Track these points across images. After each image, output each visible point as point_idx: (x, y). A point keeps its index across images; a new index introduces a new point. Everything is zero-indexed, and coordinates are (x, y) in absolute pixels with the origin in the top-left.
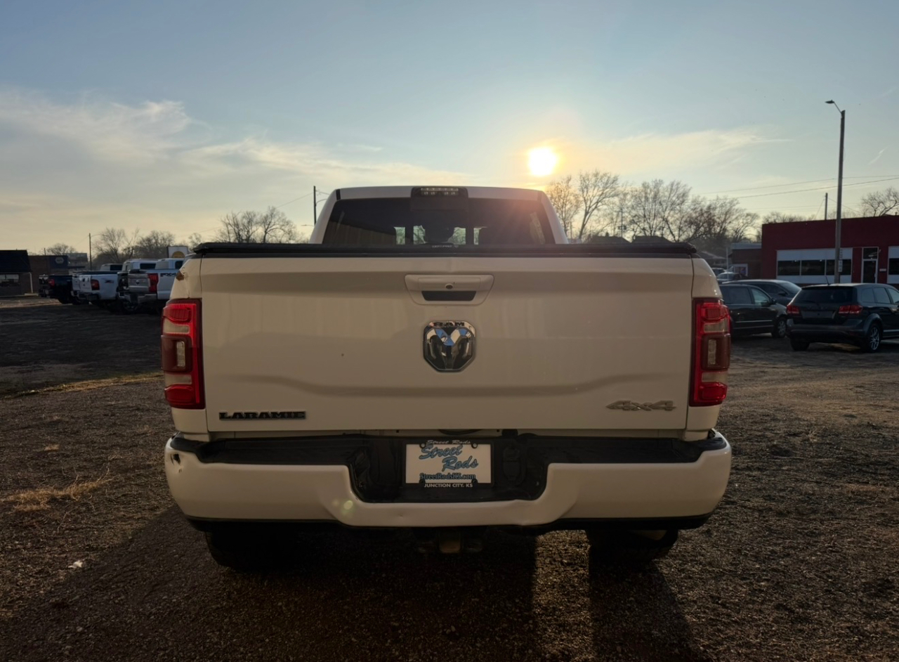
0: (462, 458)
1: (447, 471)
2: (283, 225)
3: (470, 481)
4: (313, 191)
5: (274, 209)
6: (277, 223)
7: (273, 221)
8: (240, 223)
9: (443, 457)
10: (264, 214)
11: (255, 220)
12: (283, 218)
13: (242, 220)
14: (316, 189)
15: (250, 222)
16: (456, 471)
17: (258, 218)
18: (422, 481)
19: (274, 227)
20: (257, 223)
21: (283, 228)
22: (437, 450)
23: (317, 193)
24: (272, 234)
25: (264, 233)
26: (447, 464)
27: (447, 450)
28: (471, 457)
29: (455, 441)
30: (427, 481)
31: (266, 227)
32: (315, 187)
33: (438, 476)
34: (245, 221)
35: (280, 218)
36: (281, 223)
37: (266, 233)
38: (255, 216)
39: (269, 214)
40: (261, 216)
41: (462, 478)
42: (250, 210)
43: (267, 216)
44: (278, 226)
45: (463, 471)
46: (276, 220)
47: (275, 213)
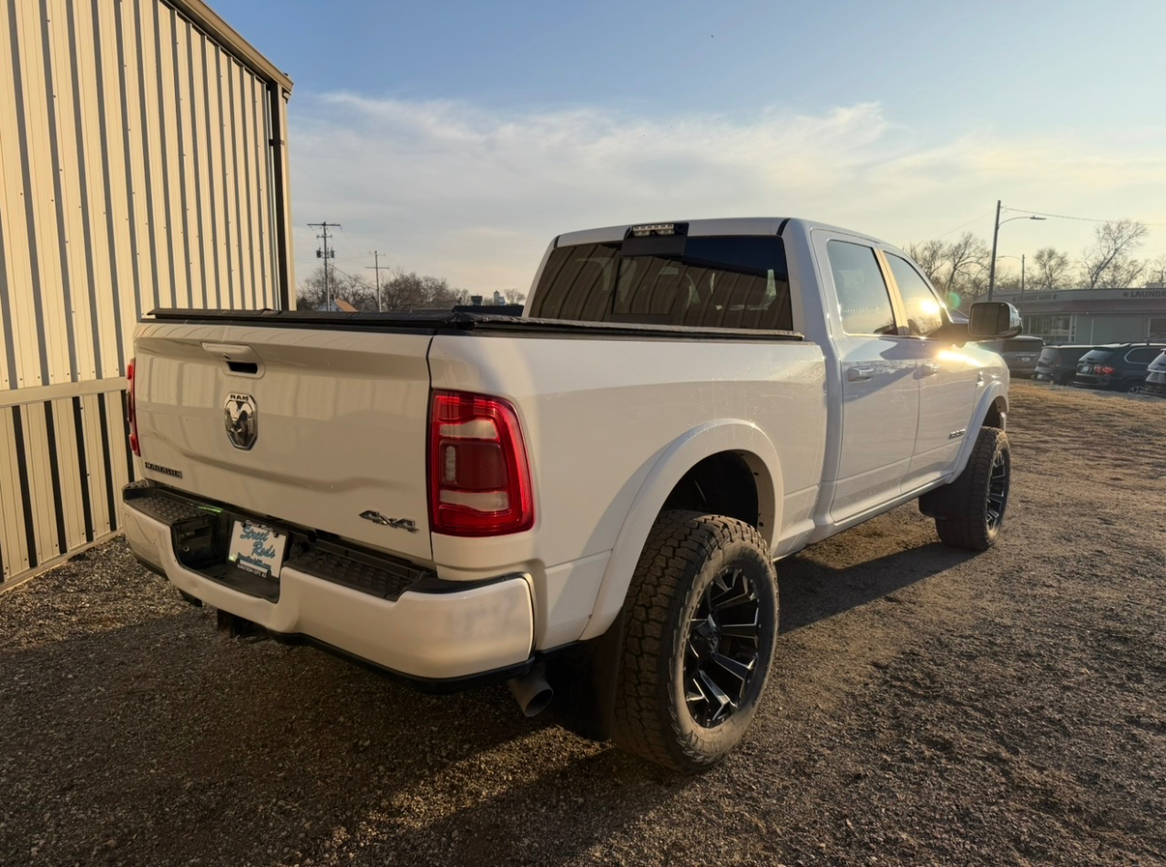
0: (266, 546)
1: (255, 557)
2: (982, 257)
3: (265, 571)
4: (996, 209)
5: (970, 236)
6: (973, 254)
7: (967, 252)
8: (920, 256)
9: (255, 541)
10: (955, 244)
11: (940, 253)
12: (982, 247)
13: (923, 253)
14: (1002, 205)
15: (934, 254)
16: (260, 558)
17: (945, 249)
18: (238, 561)
19: (968, 260)
20: (943, 256)
21: (981, 261)
22: (252, 532)
23: (1001, 210)
24: (965, 270)
25: (952, 270)
26: (257, 547)
27: (259, 533)
28: (272, 546)
29: (263, 526)
30: (242, 562)
31: (957, 261)
32: (999, 202)
33: (248, 559)
34: (927, 253)
35: (978, 248)
36: (979, 255)
37: (955, 269)
38: (941, 246)
39: (962, 243)
40: (951, 245)
41: (262, 566)
42: (935, 239)
43: (960, 246)
44: (973, 259)
45: (265, 560)
46: (971, 250)
47: (971, 241)
